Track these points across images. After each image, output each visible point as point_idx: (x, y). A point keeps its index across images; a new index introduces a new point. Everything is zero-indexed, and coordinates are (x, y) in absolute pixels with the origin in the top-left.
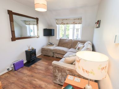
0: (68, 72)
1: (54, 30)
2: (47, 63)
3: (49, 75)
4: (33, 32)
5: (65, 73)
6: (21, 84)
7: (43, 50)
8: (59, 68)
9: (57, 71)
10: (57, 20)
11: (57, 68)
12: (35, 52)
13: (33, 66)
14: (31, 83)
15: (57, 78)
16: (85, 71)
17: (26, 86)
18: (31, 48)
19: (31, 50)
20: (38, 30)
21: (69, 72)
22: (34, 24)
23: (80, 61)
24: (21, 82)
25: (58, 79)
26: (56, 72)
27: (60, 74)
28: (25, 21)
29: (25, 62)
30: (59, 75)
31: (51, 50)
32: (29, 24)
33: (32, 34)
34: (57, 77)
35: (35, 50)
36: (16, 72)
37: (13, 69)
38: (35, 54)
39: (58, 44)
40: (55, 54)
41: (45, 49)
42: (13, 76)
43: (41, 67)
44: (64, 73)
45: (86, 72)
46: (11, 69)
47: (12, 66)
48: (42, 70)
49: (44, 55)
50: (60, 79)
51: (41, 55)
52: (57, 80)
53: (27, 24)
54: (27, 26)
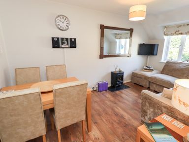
0: (164, 110)
1: (158, 45)
2: (136, 95)
3: (136, 110)
4: (124, 48)
5: (160, 111)
6: (103, 105)
7: (134, 75)
8: (150, 100)
9: (147, 104)
10: (165, 27)
11: (149, 100)
12: (123, 75)
13: (117, 92)
14: (113, 109)
15: (147, 116)
16: (182, 103)
17: (107, 109)
18: (118, 70)
19: (118, 72)
20: (130, 45)
21: (166, 110)
22: (126, 38)
23: (177, 88)
24: (103, 104)
25: (149, 116)
26: (145, 105)
27: (152, 110)
28: (116, 34)
29: (109, 85)
30: (150, 111)
31: (146, 78)
32: (120, 38)
33: (122, 52)
34: (147, 113)
35: (123, 73)
36: (99, 93)
37: (98, 89)
38: (122, 79)
39: (161, 70)
40: (153, 85)
41: (137, 74)
42: (97, 96)
43: (127, 97)
44: (158, 110)
45: (184, 104)
46: (95, 89)
47: (97, 86)
48: (127, 100)
49: (135, 83)
50: (150, 117)
51: (131, 82)
52: (146, 118)
53: (117, 39)
54: (117, 41)
